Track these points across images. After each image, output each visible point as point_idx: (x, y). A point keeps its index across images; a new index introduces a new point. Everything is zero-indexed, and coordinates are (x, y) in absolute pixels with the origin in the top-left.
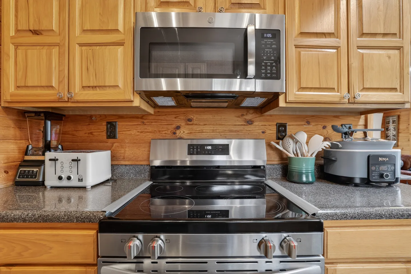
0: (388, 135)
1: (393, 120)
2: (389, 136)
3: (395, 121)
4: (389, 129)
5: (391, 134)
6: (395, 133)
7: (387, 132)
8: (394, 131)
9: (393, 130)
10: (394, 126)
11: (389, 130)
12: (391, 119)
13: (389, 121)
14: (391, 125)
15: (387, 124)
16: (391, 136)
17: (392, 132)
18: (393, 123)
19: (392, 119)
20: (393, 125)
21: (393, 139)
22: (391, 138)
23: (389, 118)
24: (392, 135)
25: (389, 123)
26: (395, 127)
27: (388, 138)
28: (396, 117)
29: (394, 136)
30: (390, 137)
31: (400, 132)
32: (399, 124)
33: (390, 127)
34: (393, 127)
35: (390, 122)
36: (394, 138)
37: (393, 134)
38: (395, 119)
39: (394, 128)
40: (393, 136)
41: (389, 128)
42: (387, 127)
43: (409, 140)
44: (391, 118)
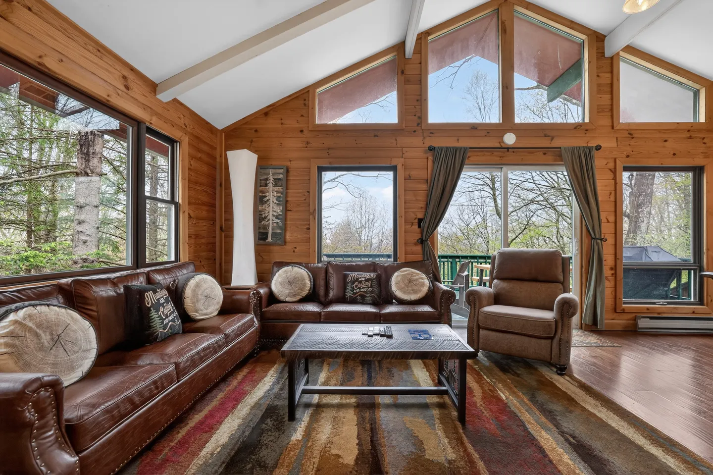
0: (263, 216)
1: (276, 177)
2: (266, 217)
3: (279, 179)
4: (266, 199)
5: (271, 213)
6: (279, 211)
7: (260, 208)
8: (278, 204)
9: (275, 201)
10: (277, 192)
11: (266, 202)
12: (271, 174)
13: (267, 179)
14: (271, 190)
15: (261, 186)
16: (271, 217)
17: (273, 208)
18: (275, 185)
19: (273, 174)
20: (276, 189)
21: (275, 225)
22: (271, 222)
23: (267, 171)
24: (273, 215)
25: (266, 185)
26: (279, 195)
27: (263, 222)
28: (282, 171)
29: (277, 217)
30: (269, 220)
31: (288, 209)
32: (287, 189)
33: (267, 194)
34: (275, 195)
35: (268, 182)
36: (277, 223)
37: (275, 214)
38: (281, 176)
39: (279, 197)
40: (274, 218)
41: (265, 197)
42: (261, 194)
43: (309, 229)
44: (271, 171)
